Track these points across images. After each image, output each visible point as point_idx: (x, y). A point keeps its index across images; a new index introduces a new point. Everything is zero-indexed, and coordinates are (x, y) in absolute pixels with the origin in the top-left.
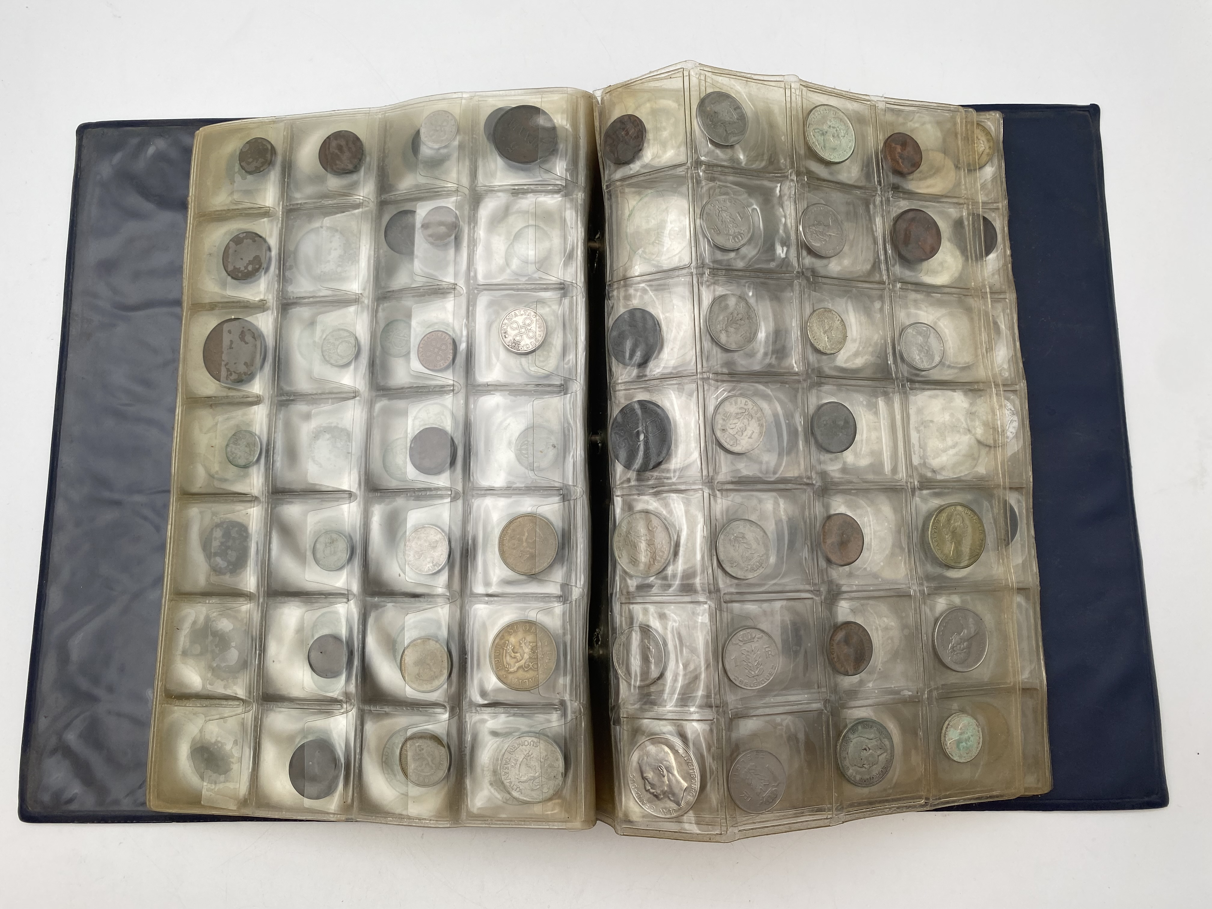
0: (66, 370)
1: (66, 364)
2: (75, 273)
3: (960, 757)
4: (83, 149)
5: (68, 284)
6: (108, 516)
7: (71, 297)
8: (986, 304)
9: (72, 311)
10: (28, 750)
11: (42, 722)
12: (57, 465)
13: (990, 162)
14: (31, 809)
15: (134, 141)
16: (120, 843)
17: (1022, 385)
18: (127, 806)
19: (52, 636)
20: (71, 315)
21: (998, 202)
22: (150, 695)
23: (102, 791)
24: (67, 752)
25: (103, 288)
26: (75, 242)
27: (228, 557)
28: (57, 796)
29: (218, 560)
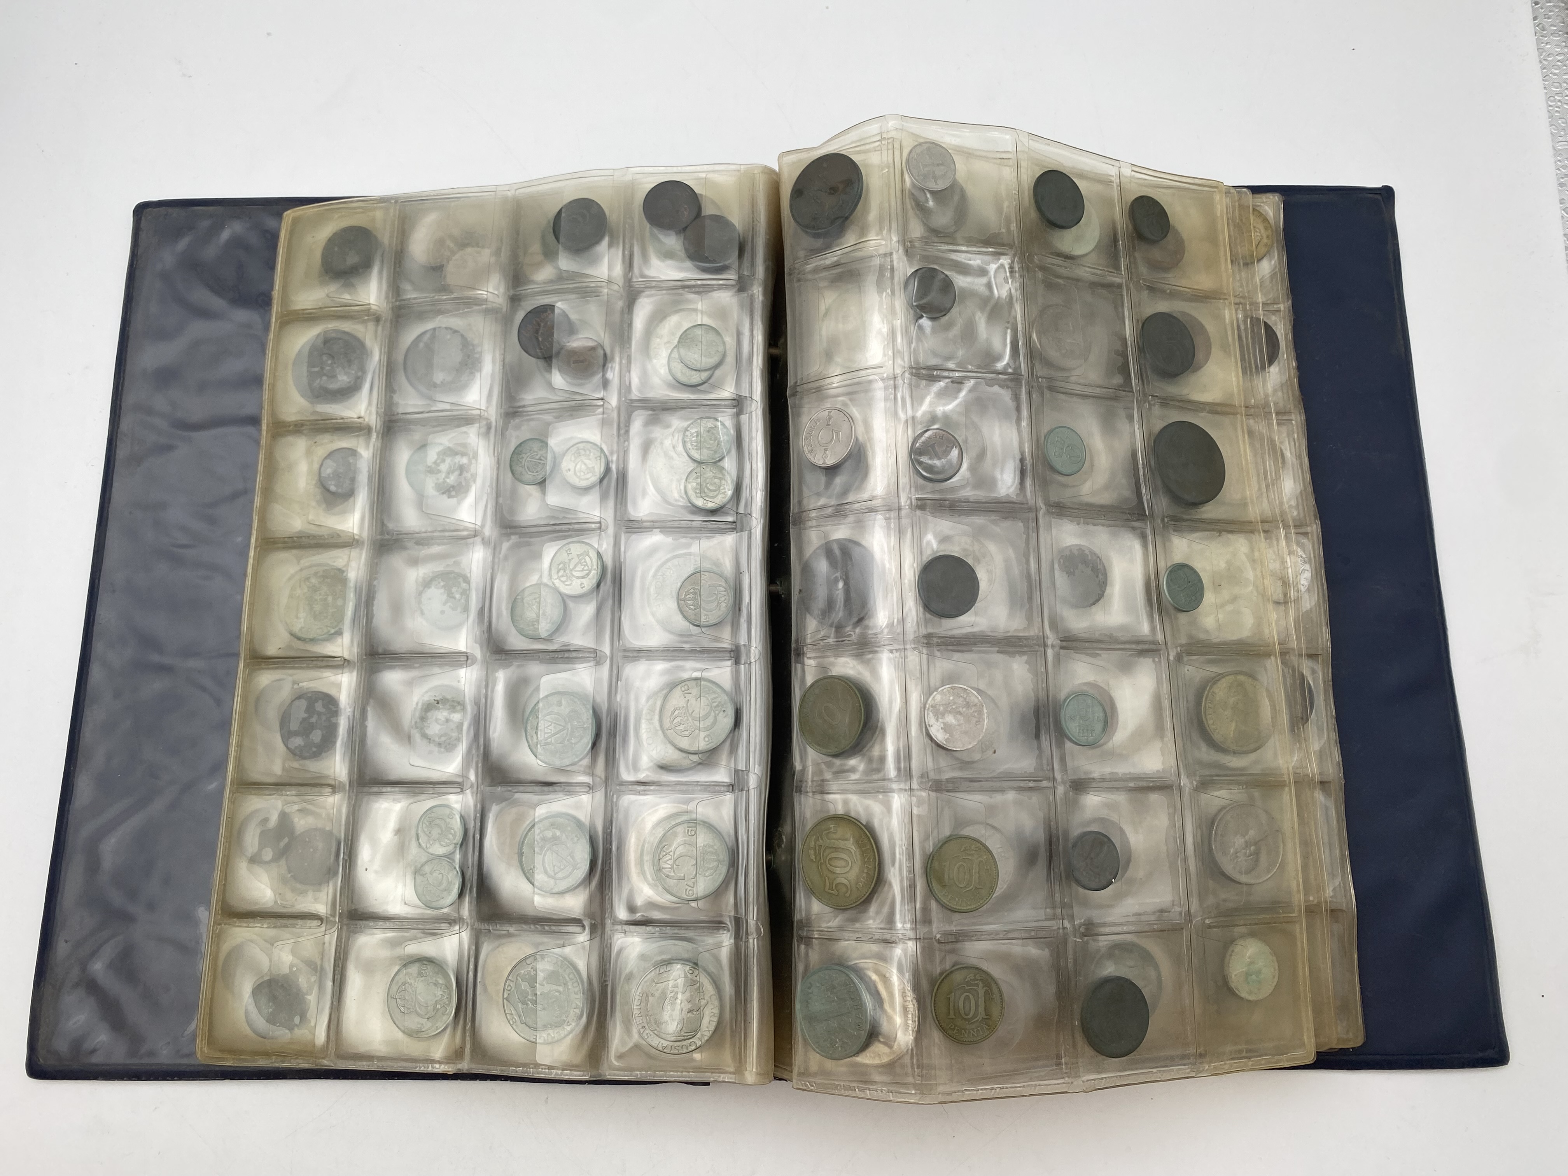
0: (109, 502)
1: (110, 495)
2: (126, 384)
3: (1250, 993)
4: (141, 233)
5: (117, 398)
6: (156, 685)
7: (120, 412)
8: (1270, 425)
9: (120, 430)
10: (42, 985)
11: (62, 948)
12: (94, 620)
13: (1268, 255)
14: (42, 1061)
15: (205, 224)
17: (1315, 528)
18: (165, 1057)
19: (79, 837)
20: (119, 435)
21: (1278, 303)
22: (202, 913)
23: (135, 1039)
24: (92, 987)
25: (160, 402)
26: (127, 346)
27: (311, 736)
28: (77, 1044)
29: (297, 741)
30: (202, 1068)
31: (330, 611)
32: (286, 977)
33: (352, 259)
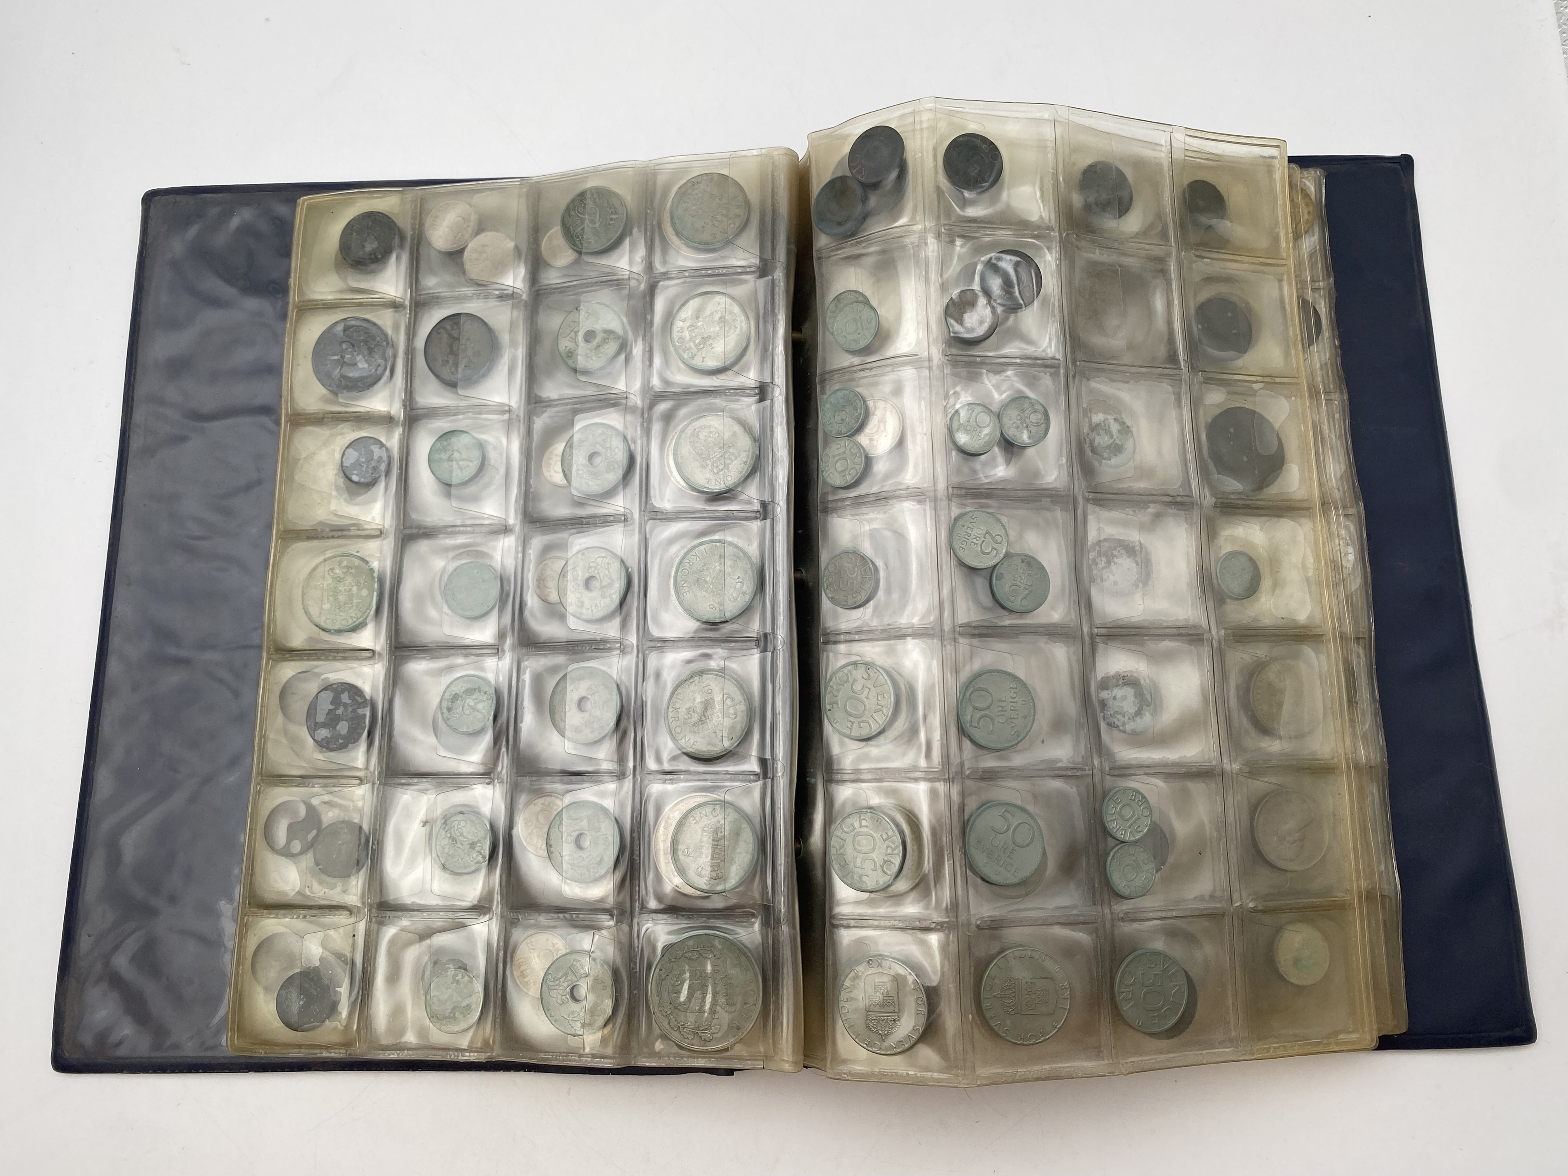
0: (124, 494)
1: (124, 487)
2: (138, 374)
3: (1300, 978)
4: (150, 221)
5: (129, 388)
6: (173, 678)
7: (132, 404)
9: (133, 421)
10: (66, 979)
11: (84, 942)
12: (110, 614)
13: (1311, 230)
14: (68, 1054)
15: (214, 211)
16: (179, 1104)
17: (1357, 509)
18: (190, 1050)
19: (100, 831)
20: (131, 426)
21: (1321, 281)
22: (225, 908)
23: (159, 1032)
24: (115, 981)
25: (172, 393)
26: (138, 337)
27: (338, 728)
28: (102, 1037)
29: (323, 733)
30: (227, 1061)
31: (355, 601)
32: (316, 970)
33: (370, 246)
